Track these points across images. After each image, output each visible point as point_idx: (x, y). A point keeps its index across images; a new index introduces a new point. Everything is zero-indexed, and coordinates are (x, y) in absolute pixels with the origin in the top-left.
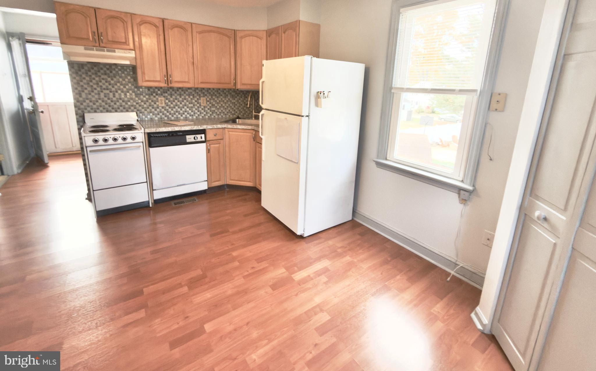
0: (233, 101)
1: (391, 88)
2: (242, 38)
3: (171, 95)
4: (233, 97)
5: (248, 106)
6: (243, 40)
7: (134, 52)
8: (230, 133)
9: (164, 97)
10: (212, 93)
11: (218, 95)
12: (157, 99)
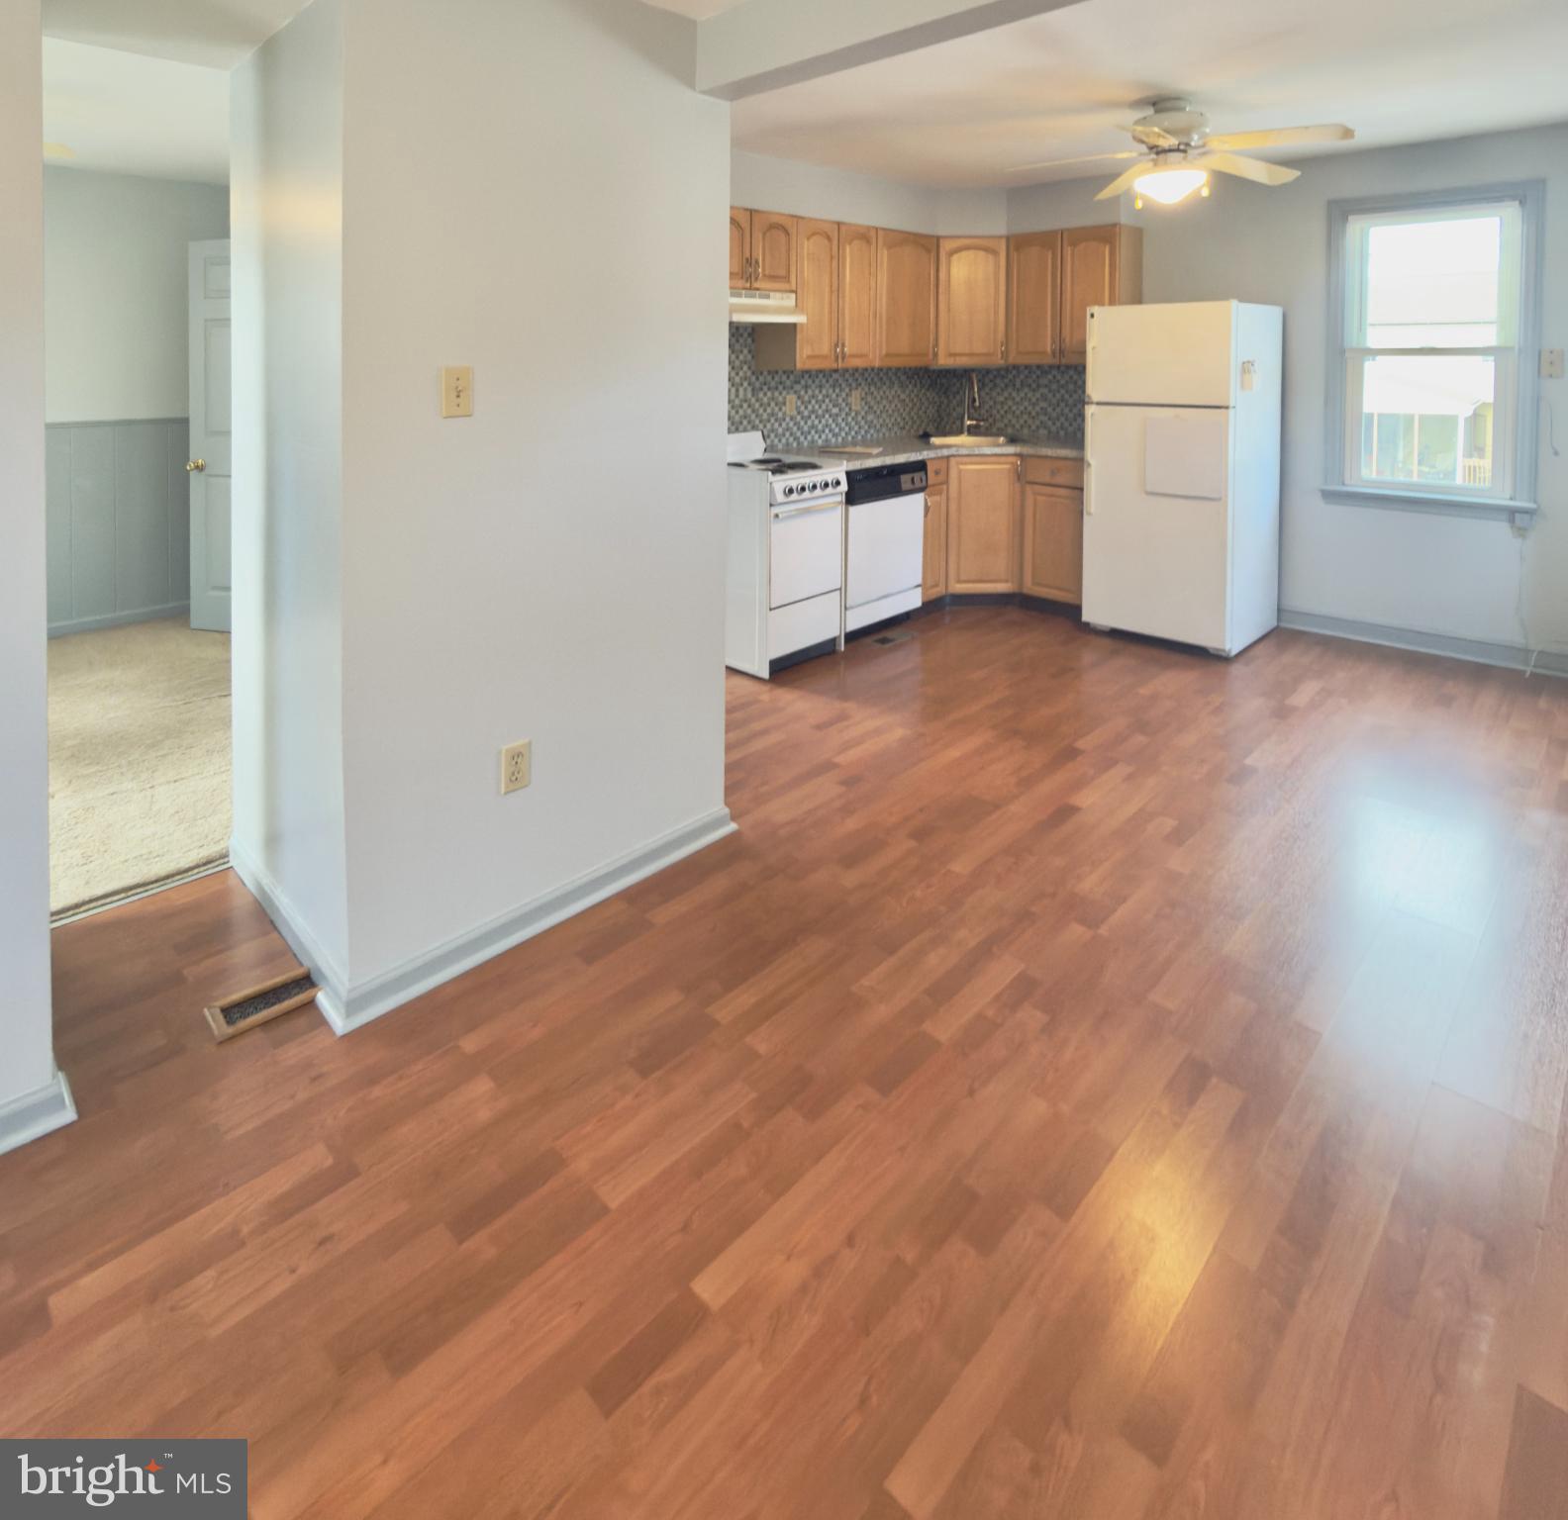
0: (903, 396)
1: (1343, 352)
2: (951, 253)
3: (806, 387)
4: (902, 386)
5: (977, 404)
6: (955, 257)
7: (793, 295)
8: (962, 467)
9: (795, 392)
10: (869, 380)
11: (879, 384)
12: (785, 398)
